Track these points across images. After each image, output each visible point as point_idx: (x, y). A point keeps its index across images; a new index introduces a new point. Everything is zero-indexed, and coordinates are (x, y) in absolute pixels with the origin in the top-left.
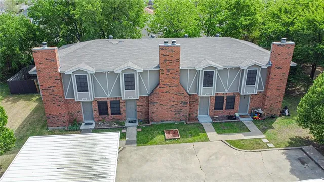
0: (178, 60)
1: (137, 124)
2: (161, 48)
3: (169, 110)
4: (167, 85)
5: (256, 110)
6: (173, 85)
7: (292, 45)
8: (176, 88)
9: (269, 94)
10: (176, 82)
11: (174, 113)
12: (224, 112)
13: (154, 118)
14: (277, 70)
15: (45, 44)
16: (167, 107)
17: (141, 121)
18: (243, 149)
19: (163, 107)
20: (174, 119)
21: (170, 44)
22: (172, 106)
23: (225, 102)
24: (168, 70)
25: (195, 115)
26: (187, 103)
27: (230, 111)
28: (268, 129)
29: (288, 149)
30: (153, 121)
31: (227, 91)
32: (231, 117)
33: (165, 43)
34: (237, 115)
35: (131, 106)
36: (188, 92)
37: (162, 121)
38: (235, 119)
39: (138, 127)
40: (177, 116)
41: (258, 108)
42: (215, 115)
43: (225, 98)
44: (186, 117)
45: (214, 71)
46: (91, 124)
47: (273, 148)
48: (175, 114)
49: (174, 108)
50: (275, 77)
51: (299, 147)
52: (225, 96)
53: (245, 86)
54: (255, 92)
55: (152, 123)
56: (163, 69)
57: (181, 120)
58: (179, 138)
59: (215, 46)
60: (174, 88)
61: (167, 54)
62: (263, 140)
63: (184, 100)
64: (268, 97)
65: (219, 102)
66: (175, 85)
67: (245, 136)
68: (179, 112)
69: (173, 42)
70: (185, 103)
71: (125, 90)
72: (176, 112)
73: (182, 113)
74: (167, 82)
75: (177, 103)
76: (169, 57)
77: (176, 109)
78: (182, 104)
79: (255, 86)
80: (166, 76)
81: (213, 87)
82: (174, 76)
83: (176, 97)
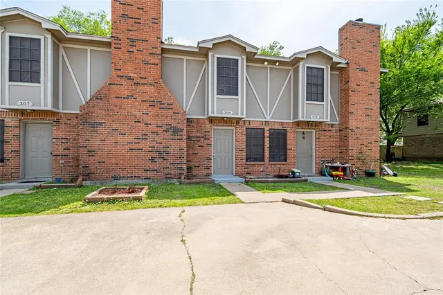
0: (156, 21)
4: (130, 79)
6: (143, 81)
7: (376, 28)
8: (152, 89)
9: (352, 123)
10: (153, 74)
11: (150, 155)
12: (267, 168)
13: (92, 168)
14: (359, 73)
16: (128, 138)
19: (119, 138)
20: (149, 174)
22: (144, 137)
23: (267, 143)
24: (132, 41)
25: (205, 172)
26: (181, 130)
31: (268, 119)
36: (186, 111)
37: (116, 178)
40: (156, 166)
42: (248, 174)
43: (267, 134)
44: (181, 169)
48: (153, 160)
49: (148, 143)
50: (358, 89)
52: (267, 129)
53: (306, 102)
54: (327, 117)
56: (120, 36)
57: (167, 177)
60: (146, 88)
63: (174, 123)
65: (254, 143)
68: (162, 153)
70: (176, 131)
71: (10, 80)
72: (154, 155)
73: (171, 159)
74: (129, 71)
75: (156, 130)
76: (135, 8)
77: (154, 144)
78: (170, 133)
79: (324, 103)
80: (126, 56)
81: (239, 97)
82: (148, 58)
83: (152, 111)
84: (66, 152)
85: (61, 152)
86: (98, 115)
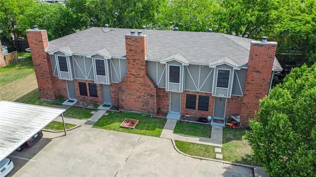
0: (143, 51)
1: (108, 109)
2: (127, 38)
3: (137, 100)
4: (134, 75)
5: (233, 117)
6: (139, 76)
7: (273, 46)
8: (142, 79)
9: (245, 100)
10: (142, 73)
12: (196, 113)
13: (124, 106)
14: (255, 74)
15: (36, 27)
16: (135, 97)
17: (115, 107)
18: (184, 152)
19: (131, 96)
20: (142, 110)
21: (136, 35)
22: (140, 97)
23: (197, 102)
24: (134, 60)
25: (166, 110)
26: (154, 96)
27: (203, 112)
28: (234, 139)
29: (236, 165)
30: (122, 108)
31: (198, 90)
32: (203, 120)
33: (132, 33)
34: (209, 118)
35: (107, 91)
36: (158, 85)
38: (207, 121)
39: (107, 112)
40: (144, 108)
41: (236, 115)
42: (187, 114)
43: (198, 98)
44: (154, 110)
45: (180, 66)
46: (73, 101)
47: (220, 159)
48: (143, 105)
49: (141, 99)
50: (252, 82)
51: (251, 166)
52: (197, 95)
53: (216, 87)
54: (229, 96)
55: (122, 110)
56: (130, 58)
57: (149, 112)
58: (133, 129)
59: (198, 41)
60: (140, 79)
61: (132, 44)
62: (216, 149)
63: (151, 93)
64: (245, 104)
65: (191, 101)
66: (141, 76)
67: (200, 140)
68: (147, 104)
69: (139, 33)
70: (152, 96)
71: (97, 74)
72: (143, 104)
73: (150, 106)
74: (133, 72)
75: (144, 95)
76: (134, 47)
77: (143, 100)
78: (149, 96)
79: (228, 89)
80: (132, 66)
81: (180, 84)
82: (140, 67)
83: (142, 88)
84: (115, 96)
85: (114, 96)
86: (124, 87)
